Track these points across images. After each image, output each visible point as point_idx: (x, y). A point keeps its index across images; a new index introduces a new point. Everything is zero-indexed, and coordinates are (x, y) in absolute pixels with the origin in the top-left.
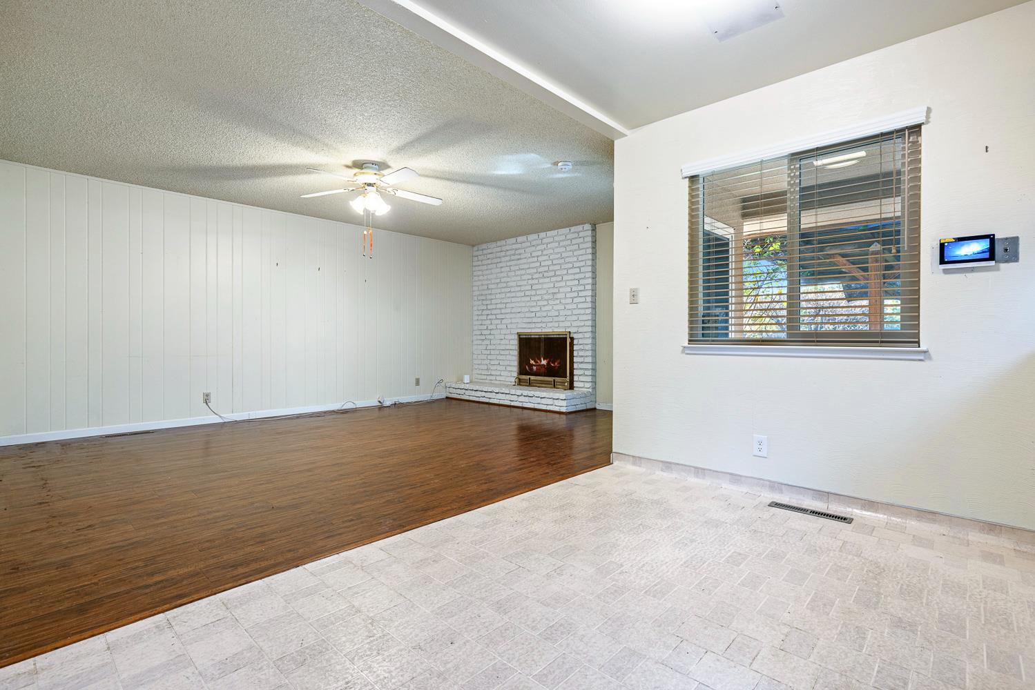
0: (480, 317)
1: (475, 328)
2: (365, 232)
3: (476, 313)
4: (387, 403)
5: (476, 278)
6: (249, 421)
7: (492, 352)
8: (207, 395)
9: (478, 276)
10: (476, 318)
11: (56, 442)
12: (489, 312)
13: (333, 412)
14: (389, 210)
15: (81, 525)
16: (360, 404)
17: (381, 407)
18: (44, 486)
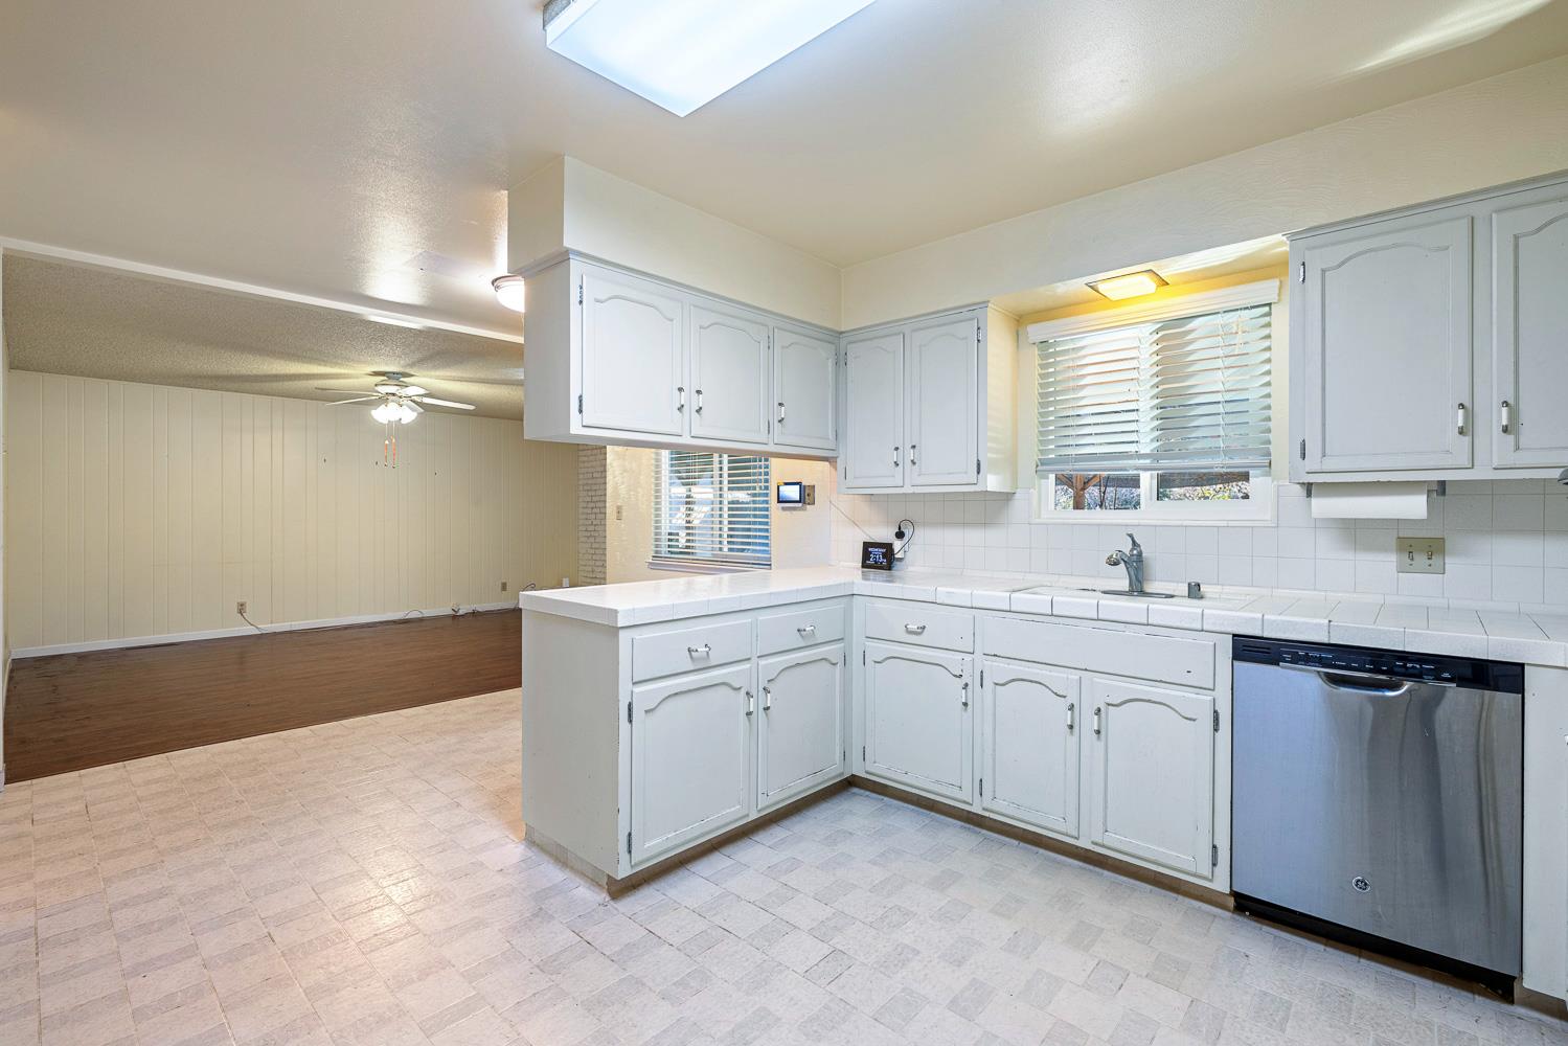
0: (585, 511)
1: (581, 522)
2: (387, 442)
3: (581, 505)
4: (461, 612)
5: (582, 465)
6: (291, 632)
7: (597, 551)
8: (242, 605)
9: (584, 462)
10: (581, 510)
11: (74, 655)
12: (592, 505)
13: (394, 622)
14: (413, 418)
15: (80, 717)
16: (428, 612)
17: (455, 617)
18: (54, 691)
